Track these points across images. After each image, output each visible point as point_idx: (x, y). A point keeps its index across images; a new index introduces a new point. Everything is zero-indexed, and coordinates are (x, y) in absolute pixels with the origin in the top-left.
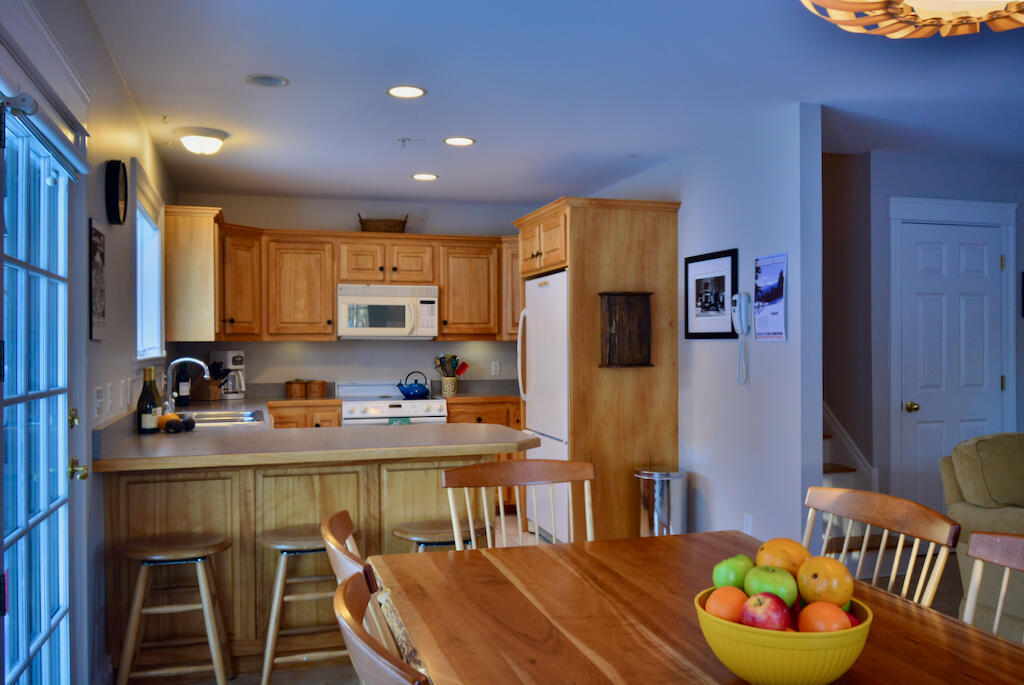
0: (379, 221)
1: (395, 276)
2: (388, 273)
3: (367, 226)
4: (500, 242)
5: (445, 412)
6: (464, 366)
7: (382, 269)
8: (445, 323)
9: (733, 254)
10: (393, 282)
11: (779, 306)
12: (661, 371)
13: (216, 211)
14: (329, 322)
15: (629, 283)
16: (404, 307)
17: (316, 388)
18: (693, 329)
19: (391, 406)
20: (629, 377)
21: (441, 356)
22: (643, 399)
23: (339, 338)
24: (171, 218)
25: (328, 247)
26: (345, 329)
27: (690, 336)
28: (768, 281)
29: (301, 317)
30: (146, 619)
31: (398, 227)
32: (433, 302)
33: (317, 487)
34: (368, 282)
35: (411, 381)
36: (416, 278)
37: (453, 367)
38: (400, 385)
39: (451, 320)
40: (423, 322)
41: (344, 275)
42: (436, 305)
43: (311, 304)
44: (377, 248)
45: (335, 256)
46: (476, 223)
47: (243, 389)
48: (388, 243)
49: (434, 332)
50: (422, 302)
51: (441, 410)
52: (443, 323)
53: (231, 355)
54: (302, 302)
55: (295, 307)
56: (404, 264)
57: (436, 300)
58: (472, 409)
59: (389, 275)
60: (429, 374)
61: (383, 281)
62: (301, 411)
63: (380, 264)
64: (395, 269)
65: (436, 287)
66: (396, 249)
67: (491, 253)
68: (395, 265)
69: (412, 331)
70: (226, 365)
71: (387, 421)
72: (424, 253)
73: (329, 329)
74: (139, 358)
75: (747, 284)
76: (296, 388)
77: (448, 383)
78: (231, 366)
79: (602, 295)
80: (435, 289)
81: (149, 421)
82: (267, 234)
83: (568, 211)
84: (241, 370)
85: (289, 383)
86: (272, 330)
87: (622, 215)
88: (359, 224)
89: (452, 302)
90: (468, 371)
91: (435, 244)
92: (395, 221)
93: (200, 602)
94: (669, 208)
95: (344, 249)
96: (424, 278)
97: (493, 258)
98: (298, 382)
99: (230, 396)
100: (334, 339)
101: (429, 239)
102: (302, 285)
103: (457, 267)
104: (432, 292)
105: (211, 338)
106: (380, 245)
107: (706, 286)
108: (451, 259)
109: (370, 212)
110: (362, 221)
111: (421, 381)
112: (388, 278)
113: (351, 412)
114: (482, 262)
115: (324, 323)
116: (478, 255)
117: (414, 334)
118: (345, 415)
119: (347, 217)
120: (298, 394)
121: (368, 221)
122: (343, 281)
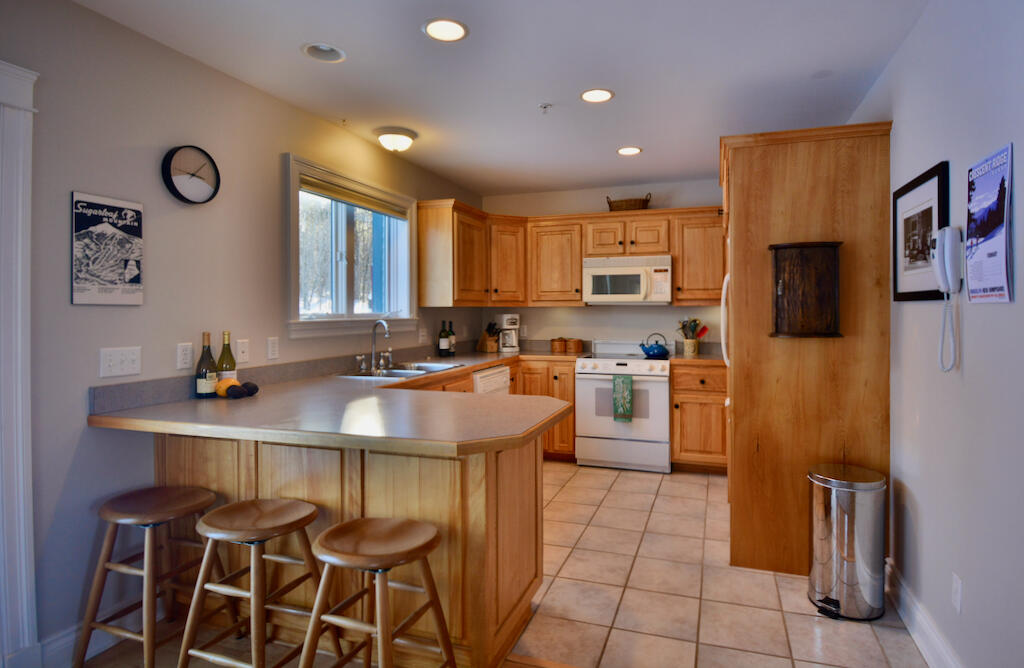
0: (622, 201)
1: (633, 249)
2: (626, 246)
3: (613, 206)
5: (667, 373)
6: (704, 329)
7: (622, 243)
8: (679, 289)
9: (941, 171)
10: (632, 254)
11: (998, 241)
14: (577, 291)
15: (813, 232)
16: (639, 276)
17: (571, 345)
18: (903, 288)
19: (618, 364)
20: (813, 350)
21: (681, 319)
22: (835, 378)
23: (586, 304)
24: (423, 210)
25: (578, 228)
26: (589, 296)
27: (899, 297)
28: (985, 200)
29: (556, 286)
31: (644, 204)
32: (666, 271)
34: (609, 255)
35: (652, 341)
36: (652, 250)
37: (694, 330)
38: (642, 345)
39: (686, 286)
40: (657, 289)
41: (590, 251)
42: (669, 274)
43: (563, 276)
44: (618, 225)
45: (583, 235)
48: (627, 219)
49: (668, 298)
50: (656, 271)
51: (663, 370)
52: (676, 289)
53: (506, 317)
54: (556, 275)
55: (550, 279)
56: (642, 237)
57: (670, 268)
58: (695, 371)
59: (630, 248)
60: (670, 336)
61: (624, 253)
62: (544, 365)
63: (620, 239)
64: (632, 243)
65: (669, 257)
66: (635, 224)
68: (633, 239)
69: (646, 297)
70: (501, 325)
71: (611, 377)
72: (660, 226)
73: (578, 296)
76: (558, 344)
77: (689, 345)
78: (506, 326)
79: (773, 247)
80: (668, 258)
81: (205, 386)
82: (532, 221)
84: (515, 329)
85: (553, 340)
86: (534, 299)
87: (803, 151)
88: (607, 206)
89: (688, 270)
90: (707, 333)
91: (670, 217)
92: (636, 200)
94: (880, 132)
95: (590, 229)
96: (661, 249)
98: (560, 339)
100: (581, 304)
101: (666, 213)
102: (557, 261)
103: (692, 237)
104: (665, 261)
105: (449, 303)
106: (620, 222)
107: (914, 224)
108: (686, 230)
109: (617, 195)
110: (610, 203)
111: (661, 342)
112: (628, 251)
113: (583, 368)
114: (717, 230)
115: (574, 292)
116: (713, 224)
117: (648, 300)
118: (578, 370)
119: (597, 201)
120: (558, 350)
121: (615, 202)
122: (590, 255)
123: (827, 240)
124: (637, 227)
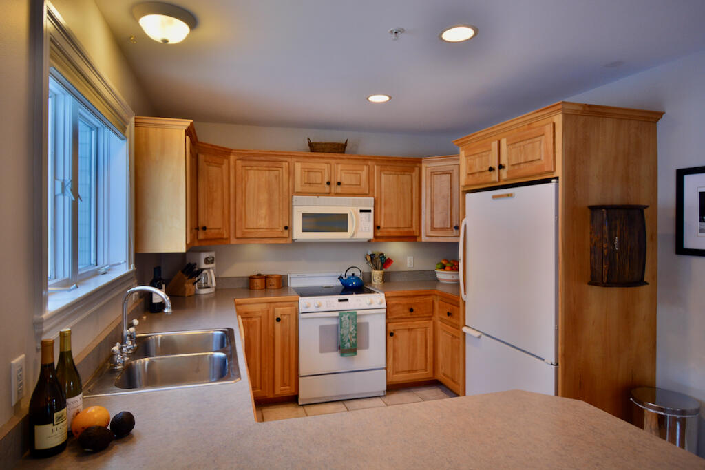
0: (326, 144)
1: (339, 189)
2: (333, 187)
3: (314, 147)
4: (421, 162)
5: (384, 305)
6: (390, 261)
7: (329, 183)
8: (378, 227)
10: (337, 194)
13: (187, 123)
14: (286, 228)
16: (347, 215)
17: (273, 281)
19: (340, 301)
21: (370, 253)
23: (293, 240)
24: (142, 130)
25: (285, 165)
26: (298, 234)
29: (263, 223)
31: (339, 149)
32: (370, 211)
34: (318, 194)
36: (356, 192)
37: (382, 262)
38: (341, 278)
39: (382, 225)
40: (361, 227)
41: (298, 189)
42: (372, 214)
43: (271, 213)
44: (324, 166)
45: (291, 173)
46: (396, 147)
47: (214, 284)
48: (333, 161)
49: (371, 235)
50: (361, 211)
51: (381, 303)
53: (204, 256)
54: (263, 211)
55: (258, 217)
56: (346, 179)
57: (372, 209)
58: (405, 301)
59: (335, 188)
61: (329, 194)
62: (264, 306)
63: (326, 180)
64: (339, 184)
65: (373, 198)
66: (340, 167)
67: (414, 171)
68: (339, 181)
69: (353, 235)
70: (199, 265)
72: (362, 170)
73: (286, 233)
76: (258, 282)
77: (377, 276)
78: (204, 266)
79: (593, 208)
80: (371, 200)
82: (235, 154)
83: (558, 119)
84: (212, 268)
85: (251, 278)
86: (239, 235)
88: (308, 148)
89: (383, 210)
90: (393, 264)
91: (370, 163)
92: (339, 144)
95: (298, 166)
96: (362, 191)
97: (415, 175)
98: (259, 276)
99: (203, 291)
100: (289, 241)
101: (365, 159)
102: (264, 197)
103: (387, 181)
104: (368, 203)
105: (183, 249)
106: (327, 163)
108: (383, 175)
109: (317, 137)
110: (310, 144)
111: (358, 274)
112: (333, 191)
113: (307, 307)
114: (406, 178)
115: (282, 228)
116: (404, 172)
117: (355, 237)
118: (302, 309)
119: (298, 141)
120: (260, 287)
121: (316, 144)
122: (298, 193)
123: (625, 203)
124: (341, 170)
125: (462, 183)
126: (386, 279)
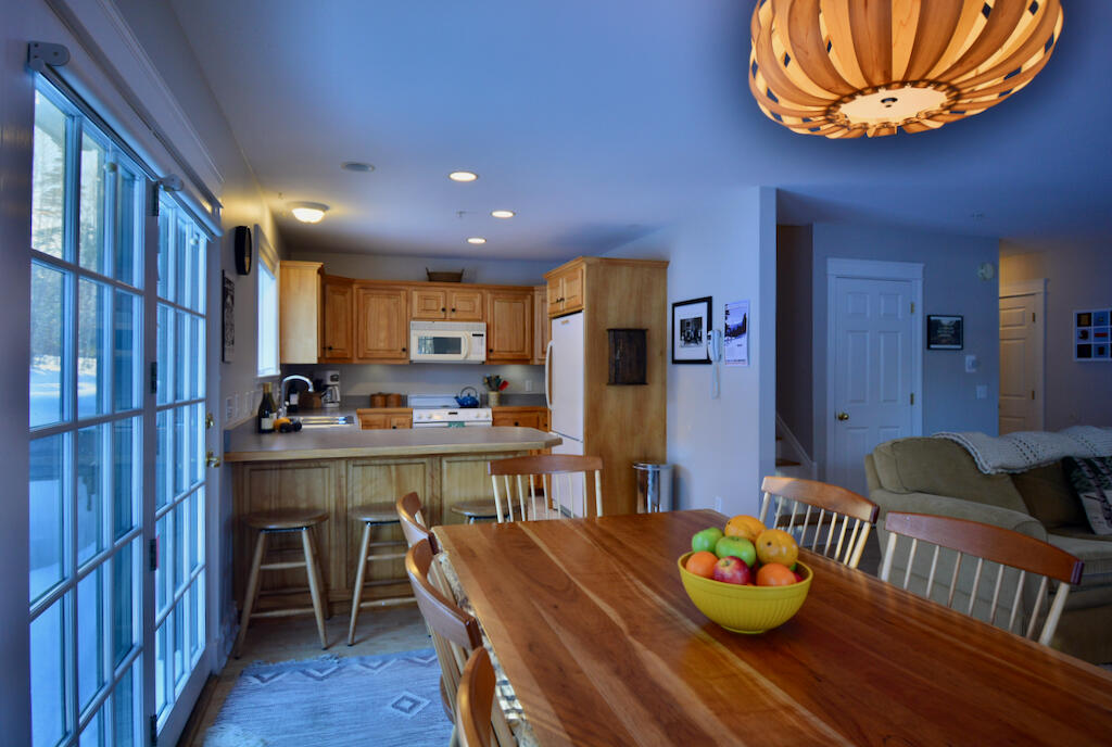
0: (442, 274)
1: (454, 315)
2: (448, 313)
3: (433, 277)
4: (533, 291)
5: (491, 418)
6: (505, 383)
7: (444, 310)
8: (491, 351)
9: (709, 300)
10: (452, 320)
11: (743, 340)
12: (654, 389)
13: (318, 265)
14: (404, 350)
15: (630, 322)
16: (460, 338)
17: (393, 399)
18: (677, 357)
19: (450, 413)
20: (629, 393)
21: (488, 375)
22: (640, 409)
23: (411, 362)
24: (284, 270)
25: (403, 293)
26: (416, 354)
27: (675, 362)
28: (735, 321)
29: (382, 345)
30: (263, 573)
31: (455, 278)
32: (482, 335)
33: (394, 474)
34: (433, 320)
35: (465, 395)
36: (470, 317)
37: (497, 384)
38: (457, 398)
39: (496, 349)
40: (474, 350)
41: (415, 315)
42: (484, 338)
43: (390, 336)
44: (439, 294)
45: (408, 300)
46: (514, 276)
47: (339, 399)
48: (448, 290)
49: (483, 357)
50: (474, 335)
51: (487, 416)
52: (489, 351)
53: (330, 374)
54: (383, 335)
55: (378, 338)
56: (460, 306)
57: (485, 334)
58: (510, 416)
59: (449, 314)
60: (478, 389)
61: (444, 319)
62: (383, 416)
63: (442, 306)
64: (453, 310)
65: (485, 323)
66: (455, 295)
67: (525, 298)
68: (454, 307)
69: (466, 357)
70: (326, 381)
71: (446, 424)
72: (476, 298)
73: (404, 354)
74: (260, 376)
75: (719, 322)
76: (378, 399)
77: (493, 396)
78: (329, 382)
79: (609, 330)
80: (484, 325)
81: (267, 424)
82: (357, 283)
83: (584, 267)
84: (337, 385)
85: (373, 396)
86: (361, 356)
87: (625, 270)
88: (426, 276)
89: (496, 336)
90: (508, 386)
91: (484, 291)
92: (455, 274)
93: (304, 560)
94: (660, 266)
95: (415, 295)
96: (477, 317)
97: (528, 302)
98: (380, 394)
99: (329, 405)
100: (407, 362)
101: (479, 288)
102: (384, 322)
103: (500, 309)
104: (481, 328)
105: (314, 361)
106: (442, 291)
107: (688, 325)
108: (496, 303)
109: (434, 267)
110: (428, 274)
111: (473, 395)
112: (448, 317)
113: (420, 418)
114: (519, 305)
115: (400, 351)
116: (516, 300)
117: (468, 359)
118: (415, 420)
119: (418, 271)
120: (380, 403)
121: (435, 273)
122: (414, 319)
123: (638, 327)
124: (457, 297)
125: (548, 311)
126: (502, 400)
